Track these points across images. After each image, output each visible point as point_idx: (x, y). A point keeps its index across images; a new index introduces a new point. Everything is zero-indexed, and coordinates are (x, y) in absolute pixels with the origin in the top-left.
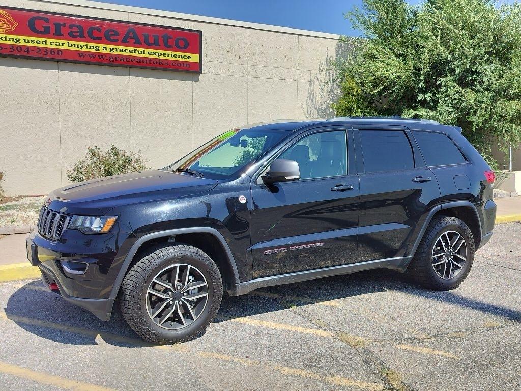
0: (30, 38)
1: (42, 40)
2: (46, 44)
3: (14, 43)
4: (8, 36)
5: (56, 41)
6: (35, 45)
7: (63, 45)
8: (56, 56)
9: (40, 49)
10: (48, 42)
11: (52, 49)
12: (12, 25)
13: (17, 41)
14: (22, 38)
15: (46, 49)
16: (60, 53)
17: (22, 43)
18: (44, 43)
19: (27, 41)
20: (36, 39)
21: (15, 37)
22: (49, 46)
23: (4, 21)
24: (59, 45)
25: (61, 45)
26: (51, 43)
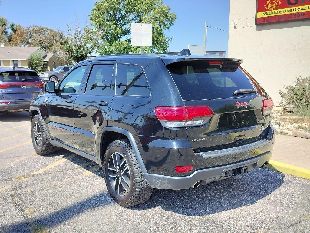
0: (286, 9)
1: (293, 8)
2: (295, 10)
3: (278, 14)
4: (276, 11)
5: (301, 7)
6: (289, 13)
7: (305, 9)
8: (301, 17)
9: (291, 14)
10: (297, 9)
11: (299, 13)
12: (278, 3)
13: (280, 13)
14: (283, 10)
15: (295, 14)
16: (303, 15)
17: (283, 13)
18: (294, 10)
19: (285, 11)
20: (289, 9)
21: (279, 10)
22: (297, 11)
23: (274, 3)
24: (303, 9)
25: (304, 9)
26: (298, 10)
